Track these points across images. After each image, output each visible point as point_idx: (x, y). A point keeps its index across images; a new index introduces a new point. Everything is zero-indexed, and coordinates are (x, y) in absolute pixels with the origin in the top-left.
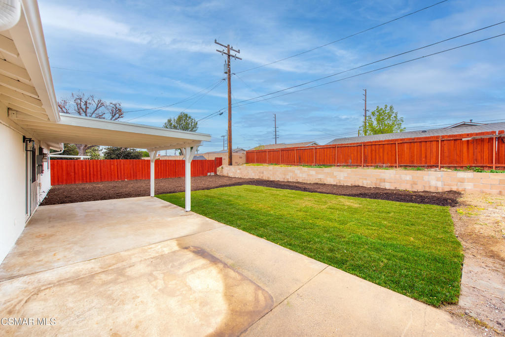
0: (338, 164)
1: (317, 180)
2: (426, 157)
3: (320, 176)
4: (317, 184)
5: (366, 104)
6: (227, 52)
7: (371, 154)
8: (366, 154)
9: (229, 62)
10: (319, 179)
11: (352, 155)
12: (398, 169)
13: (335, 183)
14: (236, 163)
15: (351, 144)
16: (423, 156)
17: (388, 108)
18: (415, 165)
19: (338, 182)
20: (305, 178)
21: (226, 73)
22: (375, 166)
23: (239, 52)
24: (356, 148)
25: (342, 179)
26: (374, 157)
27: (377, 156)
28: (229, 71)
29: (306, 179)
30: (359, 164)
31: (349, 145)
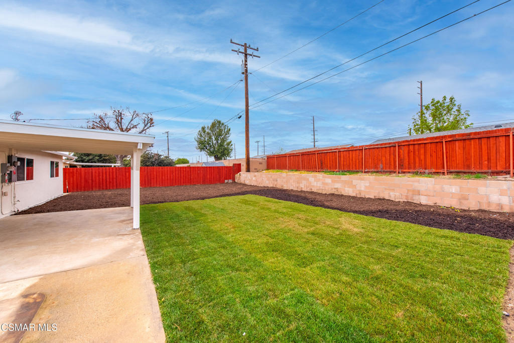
0: (366, 170)
1: (334, 190)
2: (489, 160)
3: (338, 185)
4: (333, 194)
5: (421, 98)
6: (243, 51)
7: (409, 156)
8: (402, 156)
9: (246, 61)
10: (335, 189)
11: (384, 159)
12: (447, 176)
13: (354, 195)
14: (256, 169)
15: (381, 144)
16: (485, 157)
17: (448, 100)
18: (472, 170)
19: (358, 192)
20: (320, 186)
21: (243, 73)
22: (413, 173)
23: (257, 50)
24: (388, 149)
25: (363, 189)
26: (412, 161)
27: (417, 160)
28: (246, 71)
29: (321, 188)
30: (392, 170)
31: (379, 146)
